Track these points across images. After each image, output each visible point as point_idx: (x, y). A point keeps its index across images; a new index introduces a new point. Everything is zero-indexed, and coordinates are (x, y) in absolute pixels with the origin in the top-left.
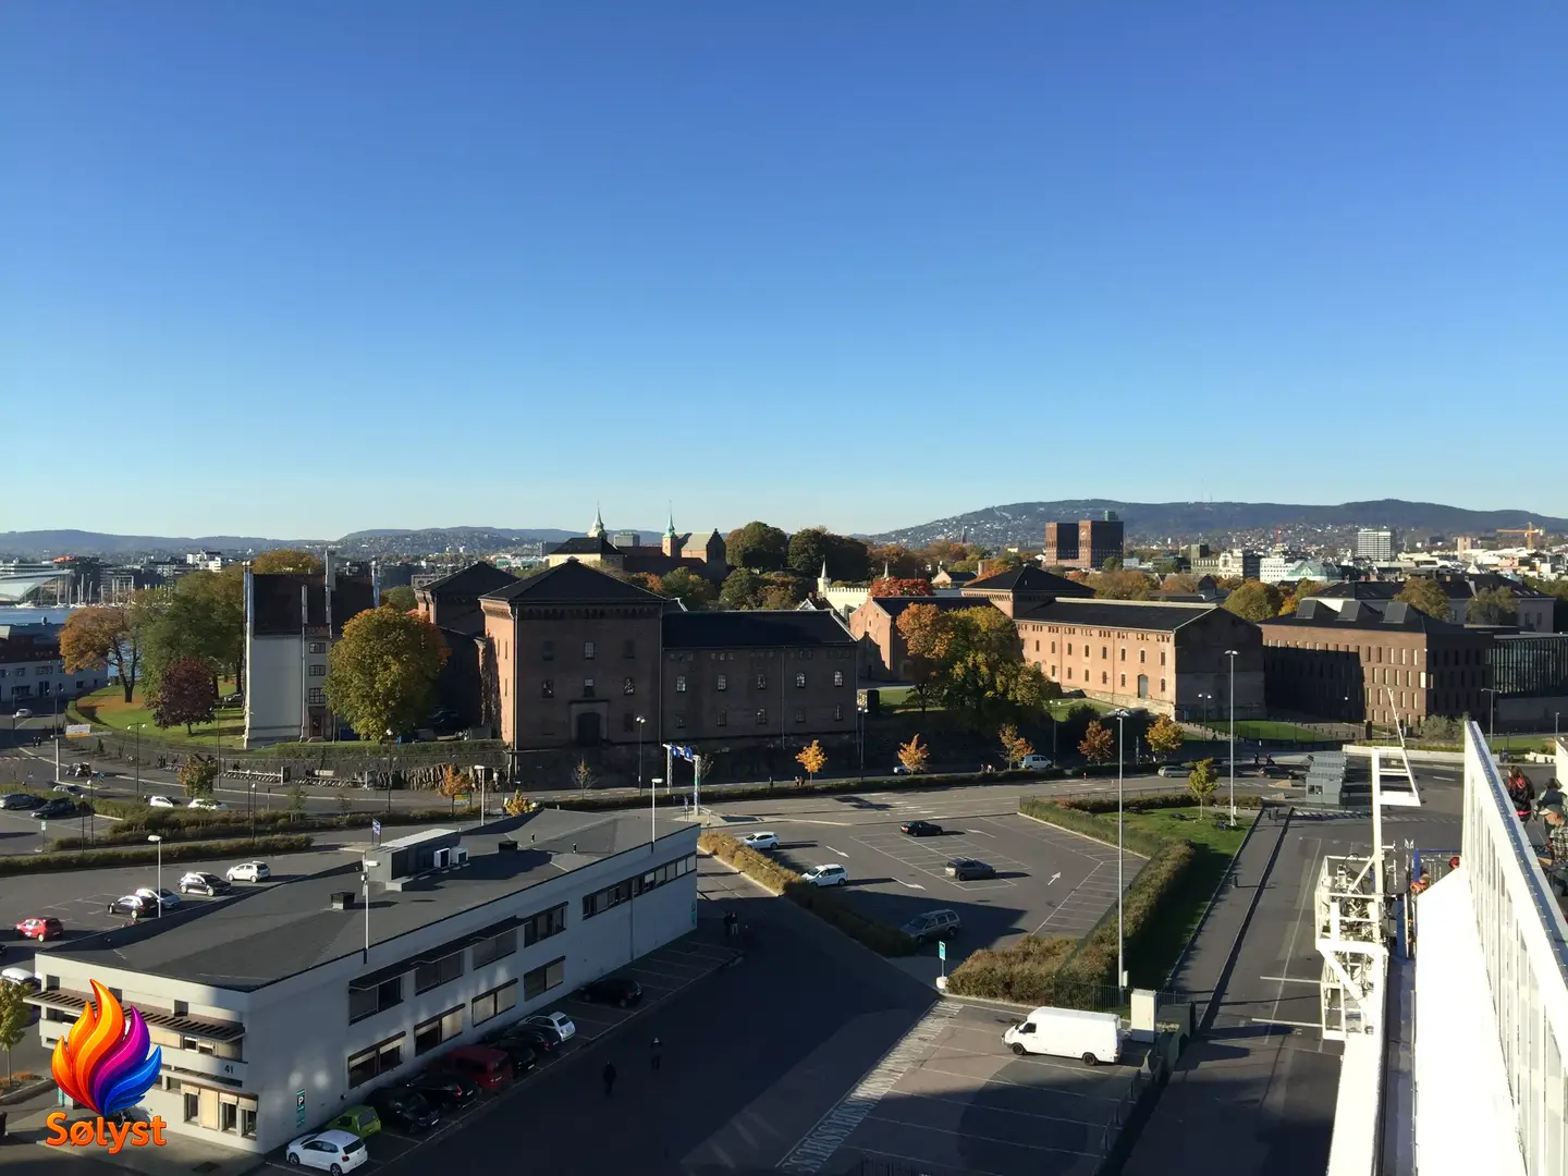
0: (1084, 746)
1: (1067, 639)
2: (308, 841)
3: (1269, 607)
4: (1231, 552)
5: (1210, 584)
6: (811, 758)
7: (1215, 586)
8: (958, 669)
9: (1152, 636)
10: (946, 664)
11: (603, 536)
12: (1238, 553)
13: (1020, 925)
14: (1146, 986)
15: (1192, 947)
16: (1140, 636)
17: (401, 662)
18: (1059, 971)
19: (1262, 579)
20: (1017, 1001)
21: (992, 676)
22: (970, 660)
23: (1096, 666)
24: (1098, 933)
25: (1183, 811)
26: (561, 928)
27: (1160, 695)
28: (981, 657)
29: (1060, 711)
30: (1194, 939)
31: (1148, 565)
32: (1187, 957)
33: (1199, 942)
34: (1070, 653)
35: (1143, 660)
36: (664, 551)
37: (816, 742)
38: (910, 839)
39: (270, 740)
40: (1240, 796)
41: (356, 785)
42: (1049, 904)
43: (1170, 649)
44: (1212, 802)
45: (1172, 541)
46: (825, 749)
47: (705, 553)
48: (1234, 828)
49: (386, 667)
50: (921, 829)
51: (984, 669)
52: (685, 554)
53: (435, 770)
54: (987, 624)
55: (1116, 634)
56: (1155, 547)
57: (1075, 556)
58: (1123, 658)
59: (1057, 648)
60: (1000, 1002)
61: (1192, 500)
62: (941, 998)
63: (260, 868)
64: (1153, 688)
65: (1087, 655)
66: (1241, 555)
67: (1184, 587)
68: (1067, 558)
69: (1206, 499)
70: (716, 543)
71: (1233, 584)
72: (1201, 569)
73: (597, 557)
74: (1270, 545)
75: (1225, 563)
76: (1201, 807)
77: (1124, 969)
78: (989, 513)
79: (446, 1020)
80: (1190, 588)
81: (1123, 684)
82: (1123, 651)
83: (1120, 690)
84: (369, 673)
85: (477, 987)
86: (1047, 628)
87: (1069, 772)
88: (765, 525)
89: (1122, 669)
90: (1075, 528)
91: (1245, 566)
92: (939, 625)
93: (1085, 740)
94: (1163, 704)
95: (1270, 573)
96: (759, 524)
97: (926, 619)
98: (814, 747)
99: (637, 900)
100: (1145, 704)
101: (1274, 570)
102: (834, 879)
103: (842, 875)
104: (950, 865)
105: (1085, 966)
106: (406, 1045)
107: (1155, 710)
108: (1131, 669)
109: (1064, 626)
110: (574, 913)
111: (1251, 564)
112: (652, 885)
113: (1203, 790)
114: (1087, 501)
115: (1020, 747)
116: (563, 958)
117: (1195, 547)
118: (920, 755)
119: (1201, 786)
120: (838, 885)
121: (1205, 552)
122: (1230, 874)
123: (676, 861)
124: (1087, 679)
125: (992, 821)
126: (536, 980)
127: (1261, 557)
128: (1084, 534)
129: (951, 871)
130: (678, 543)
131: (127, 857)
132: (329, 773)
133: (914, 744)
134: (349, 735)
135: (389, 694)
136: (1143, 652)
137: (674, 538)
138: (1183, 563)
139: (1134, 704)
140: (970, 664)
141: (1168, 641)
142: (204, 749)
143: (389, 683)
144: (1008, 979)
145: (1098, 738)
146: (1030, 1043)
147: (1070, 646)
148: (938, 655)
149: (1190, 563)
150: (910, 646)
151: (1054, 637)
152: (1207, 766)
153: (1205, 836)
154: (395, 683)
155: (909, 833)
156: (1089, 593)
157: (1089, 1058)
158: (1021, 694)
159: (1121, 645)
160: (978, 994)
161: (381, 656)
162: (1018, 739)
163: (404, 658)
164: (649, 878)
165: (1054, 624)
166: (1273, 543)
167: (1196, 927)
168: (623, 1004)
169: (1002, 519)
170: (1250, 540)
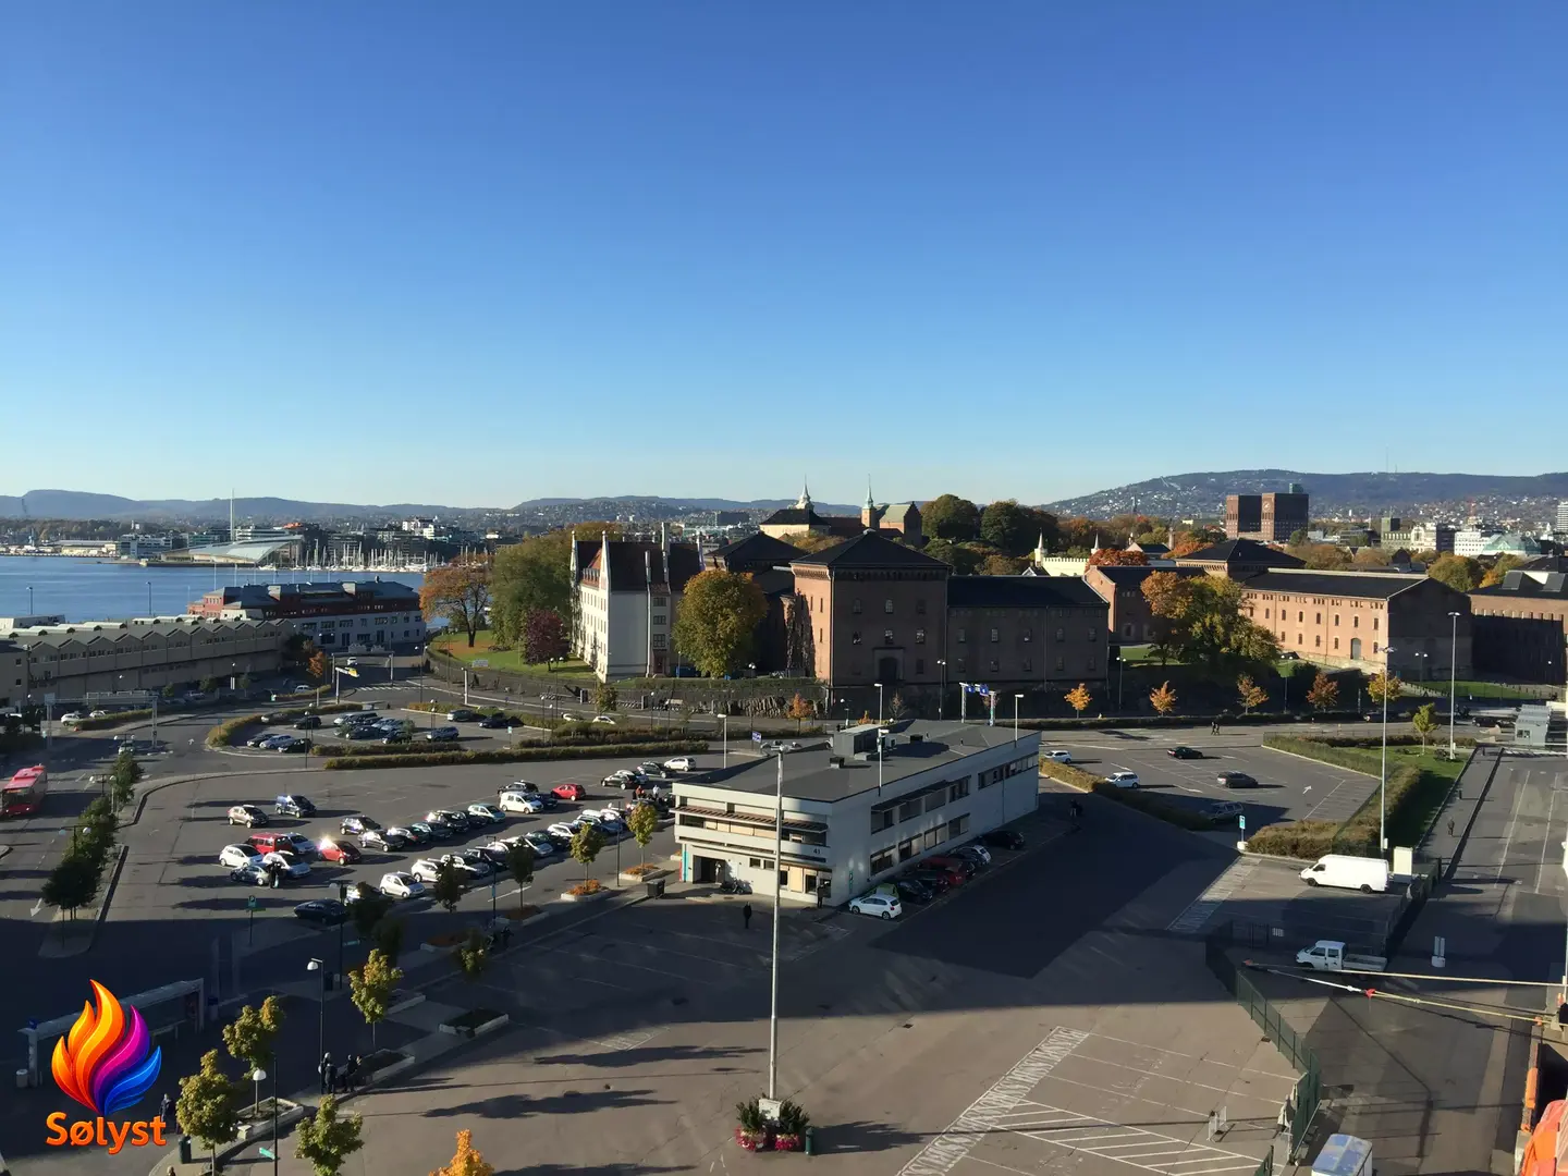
0: (1311, 695)
1: (1281, 605)
2: (707, 746)
3: (1470, 580)
4: (1424, 526)
5: (1403, 558)
6: (1078, 698)
7: (1409, 560)
8: (1197, 628)
9: (1366, 603)
10: (1186, 623)
11: (810, 506)
12: (1431, 526)
13: (1286, 816)
14: (1405, 844)
15: (1430, 833)
16: (1354, 603)
17: (736, 613)
18: (1334, 839)
19: (1457, 553)
20: (1302, 858)
21: (1227, 635)
22: (1207, 621)
23: (1309, 629)
24: (1356, 819)
25: (1407, 748)
26: (967, 794)
27: (1372, 657)
28: (1217, 618)
29: (1285, 669)
30: (1432, 828)
31: (1335, 538)
32: (1427, 839)
33: (1435, 830)
34: (1284, 618)
35: (1356, 625)
36: (864, 522)
37: (1082, 685)
38: (1175, 760)
39: (623, 676)
40: (1458, 736)
41: (701, 711)
42: (1309, 805)
43: (1383, 615)
44: (1431, 742)
45: (1353, 513)
46: (1091, 693)
47: (903, 524)
48: (1453, 760)
49: (726, 617)
50: (1185, 754)
51: (1220, 629)
52: (883, 525)
53: (766, 701)
54: (1222, 589)
55: (1330, 601)
56: (1336, 520)
57: (1258, 529)
58: (1337, 623)
59: (1271, 614)
60: (1288, 858)
61: (1375, 471)
62: (1241, 855)
63: (690, 761)
64: (1365, 650)
65: (1301, 620)
66: (1435, 528)
67: (1376, 561)
68: (1248, 531)
69: (1391, 470)
70: (913, 515)
71: (1427, 559)
72: (1392, 542)
73: (806, 528)
74: (1460, 518)
75: (1418, 536)
76: (1423, 746)
77: (1385, 836)
78: (1155, 485)
79: (914, 842)
80: (1383, 561)
81: (1336, 647)
82: (1337, 617)
83: (1333, 652)
84: (712, 622)
85: (929, 824)
86: (1261, 596)
87: (1298, 718)
88: (956, 498)
89: (1336, 633)
90: (1258, 500)
91: (1439, 540)
92: (1181, 589)
93: (1313, 690)
94: (1375, 664)
95: (1465, 547)
96: (951, 497)
97: (1169, 586)
98: (1081, 690)
99: (1006, 781)
100: (1358, 664)
101: (1470, 544)
102: (1130, 783)
103: (1135, 780)
104: (1221, 776)
105: (1355, 835)
106: (895, 853)
107: (1367, 670)
108: (1345, 633)
109: (1279, 594)
110: (974, 784)
111: (1445, 538)
112: (1014, 773)
113: (1426, 730)
114: (1260, 471)
115: (1256, 694)
116: (968, 814)
117: (1386, 521)
118: (1169, 698)
119: (1424, 726)
120: (1133, 787)
121: (1395, 525)
122: (1454, 791)
123: (1028, 757)
124: (1300, 642)
125: (1244, 751)
126: (955, 826)
127: (1454, 531)
128: (1267, 507)
129: (1222, 781)
130: (877, 514)
131: (584, 752)
132: (679, 702)
133: (1163, 689)
134: (694, 673)
135: (728, 640)
136: (1356, 618)
137: (872, 510)
138: (1373, 537)
139: (1346, 665)
140: (1208, 624)
141: (1381, 607)
142: (571, 681)
143: (728, 630)
144: (1295, 842)
145: (1325, 689)
146: (1320, 878)
147: (1284, 612)
148: (1179, 616)
149: (1380, 536)
150: (1154, 608)
151: (1269, 604)
152: (1429, 709)
153: (1430, 765)
154: (732, 631)
155: (1176, 756)
156: (1300, 564)
157: (1366, 888)
158: (1253, 651)
159: (1336, 611)
160: (1271, 853)
161: (721, 608)
162: (1253, 686)
163: (739, 610)
164: (1013, 767)
165: (1269, 593)
166: (1465, 515)
167: (1432, 821)
168: (1012, 847)
169: (1171, 490)
170: (1438, 512)
